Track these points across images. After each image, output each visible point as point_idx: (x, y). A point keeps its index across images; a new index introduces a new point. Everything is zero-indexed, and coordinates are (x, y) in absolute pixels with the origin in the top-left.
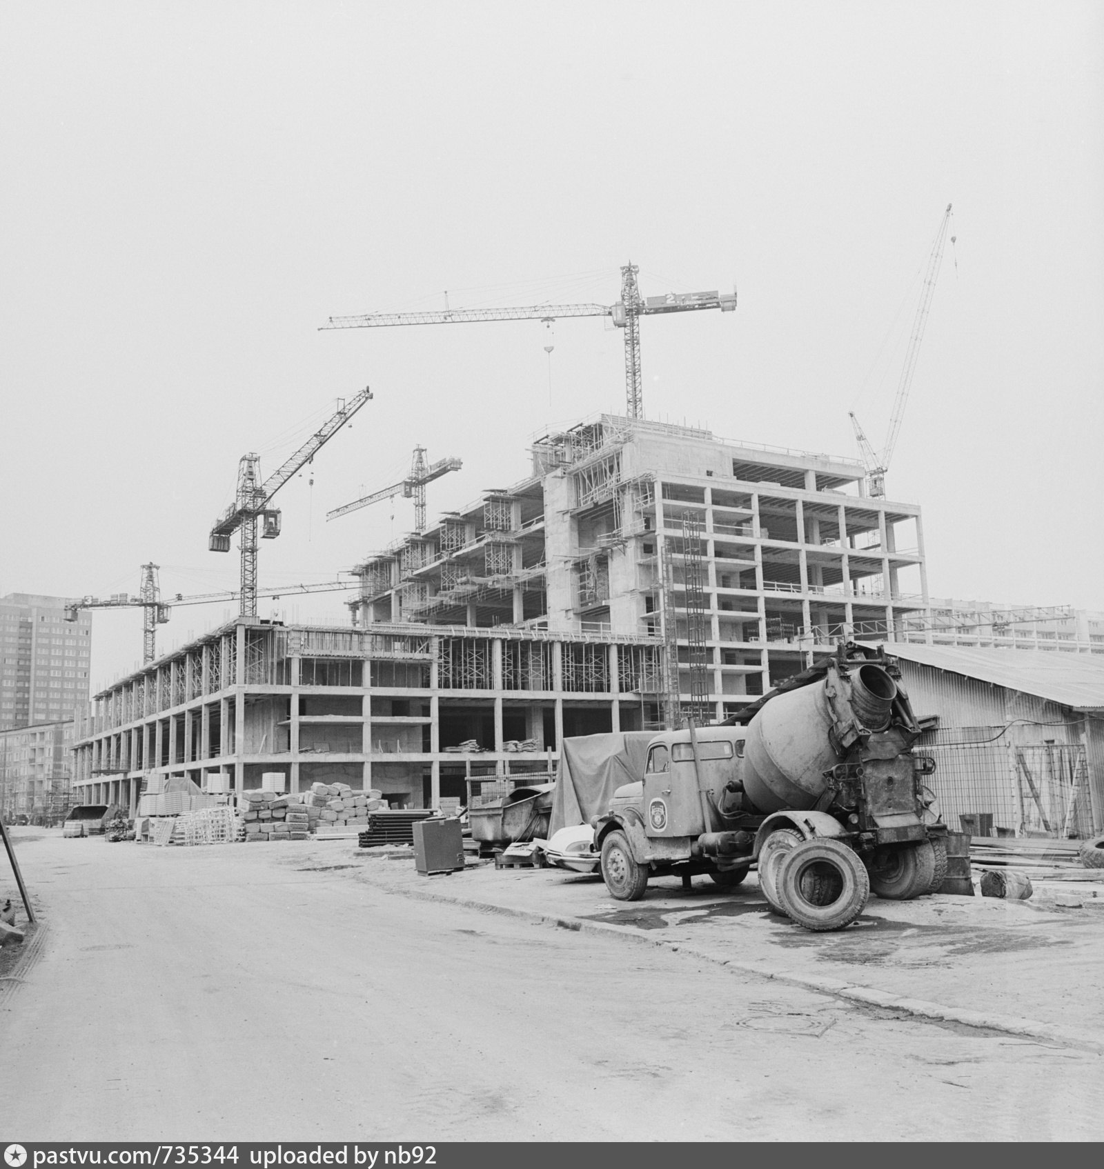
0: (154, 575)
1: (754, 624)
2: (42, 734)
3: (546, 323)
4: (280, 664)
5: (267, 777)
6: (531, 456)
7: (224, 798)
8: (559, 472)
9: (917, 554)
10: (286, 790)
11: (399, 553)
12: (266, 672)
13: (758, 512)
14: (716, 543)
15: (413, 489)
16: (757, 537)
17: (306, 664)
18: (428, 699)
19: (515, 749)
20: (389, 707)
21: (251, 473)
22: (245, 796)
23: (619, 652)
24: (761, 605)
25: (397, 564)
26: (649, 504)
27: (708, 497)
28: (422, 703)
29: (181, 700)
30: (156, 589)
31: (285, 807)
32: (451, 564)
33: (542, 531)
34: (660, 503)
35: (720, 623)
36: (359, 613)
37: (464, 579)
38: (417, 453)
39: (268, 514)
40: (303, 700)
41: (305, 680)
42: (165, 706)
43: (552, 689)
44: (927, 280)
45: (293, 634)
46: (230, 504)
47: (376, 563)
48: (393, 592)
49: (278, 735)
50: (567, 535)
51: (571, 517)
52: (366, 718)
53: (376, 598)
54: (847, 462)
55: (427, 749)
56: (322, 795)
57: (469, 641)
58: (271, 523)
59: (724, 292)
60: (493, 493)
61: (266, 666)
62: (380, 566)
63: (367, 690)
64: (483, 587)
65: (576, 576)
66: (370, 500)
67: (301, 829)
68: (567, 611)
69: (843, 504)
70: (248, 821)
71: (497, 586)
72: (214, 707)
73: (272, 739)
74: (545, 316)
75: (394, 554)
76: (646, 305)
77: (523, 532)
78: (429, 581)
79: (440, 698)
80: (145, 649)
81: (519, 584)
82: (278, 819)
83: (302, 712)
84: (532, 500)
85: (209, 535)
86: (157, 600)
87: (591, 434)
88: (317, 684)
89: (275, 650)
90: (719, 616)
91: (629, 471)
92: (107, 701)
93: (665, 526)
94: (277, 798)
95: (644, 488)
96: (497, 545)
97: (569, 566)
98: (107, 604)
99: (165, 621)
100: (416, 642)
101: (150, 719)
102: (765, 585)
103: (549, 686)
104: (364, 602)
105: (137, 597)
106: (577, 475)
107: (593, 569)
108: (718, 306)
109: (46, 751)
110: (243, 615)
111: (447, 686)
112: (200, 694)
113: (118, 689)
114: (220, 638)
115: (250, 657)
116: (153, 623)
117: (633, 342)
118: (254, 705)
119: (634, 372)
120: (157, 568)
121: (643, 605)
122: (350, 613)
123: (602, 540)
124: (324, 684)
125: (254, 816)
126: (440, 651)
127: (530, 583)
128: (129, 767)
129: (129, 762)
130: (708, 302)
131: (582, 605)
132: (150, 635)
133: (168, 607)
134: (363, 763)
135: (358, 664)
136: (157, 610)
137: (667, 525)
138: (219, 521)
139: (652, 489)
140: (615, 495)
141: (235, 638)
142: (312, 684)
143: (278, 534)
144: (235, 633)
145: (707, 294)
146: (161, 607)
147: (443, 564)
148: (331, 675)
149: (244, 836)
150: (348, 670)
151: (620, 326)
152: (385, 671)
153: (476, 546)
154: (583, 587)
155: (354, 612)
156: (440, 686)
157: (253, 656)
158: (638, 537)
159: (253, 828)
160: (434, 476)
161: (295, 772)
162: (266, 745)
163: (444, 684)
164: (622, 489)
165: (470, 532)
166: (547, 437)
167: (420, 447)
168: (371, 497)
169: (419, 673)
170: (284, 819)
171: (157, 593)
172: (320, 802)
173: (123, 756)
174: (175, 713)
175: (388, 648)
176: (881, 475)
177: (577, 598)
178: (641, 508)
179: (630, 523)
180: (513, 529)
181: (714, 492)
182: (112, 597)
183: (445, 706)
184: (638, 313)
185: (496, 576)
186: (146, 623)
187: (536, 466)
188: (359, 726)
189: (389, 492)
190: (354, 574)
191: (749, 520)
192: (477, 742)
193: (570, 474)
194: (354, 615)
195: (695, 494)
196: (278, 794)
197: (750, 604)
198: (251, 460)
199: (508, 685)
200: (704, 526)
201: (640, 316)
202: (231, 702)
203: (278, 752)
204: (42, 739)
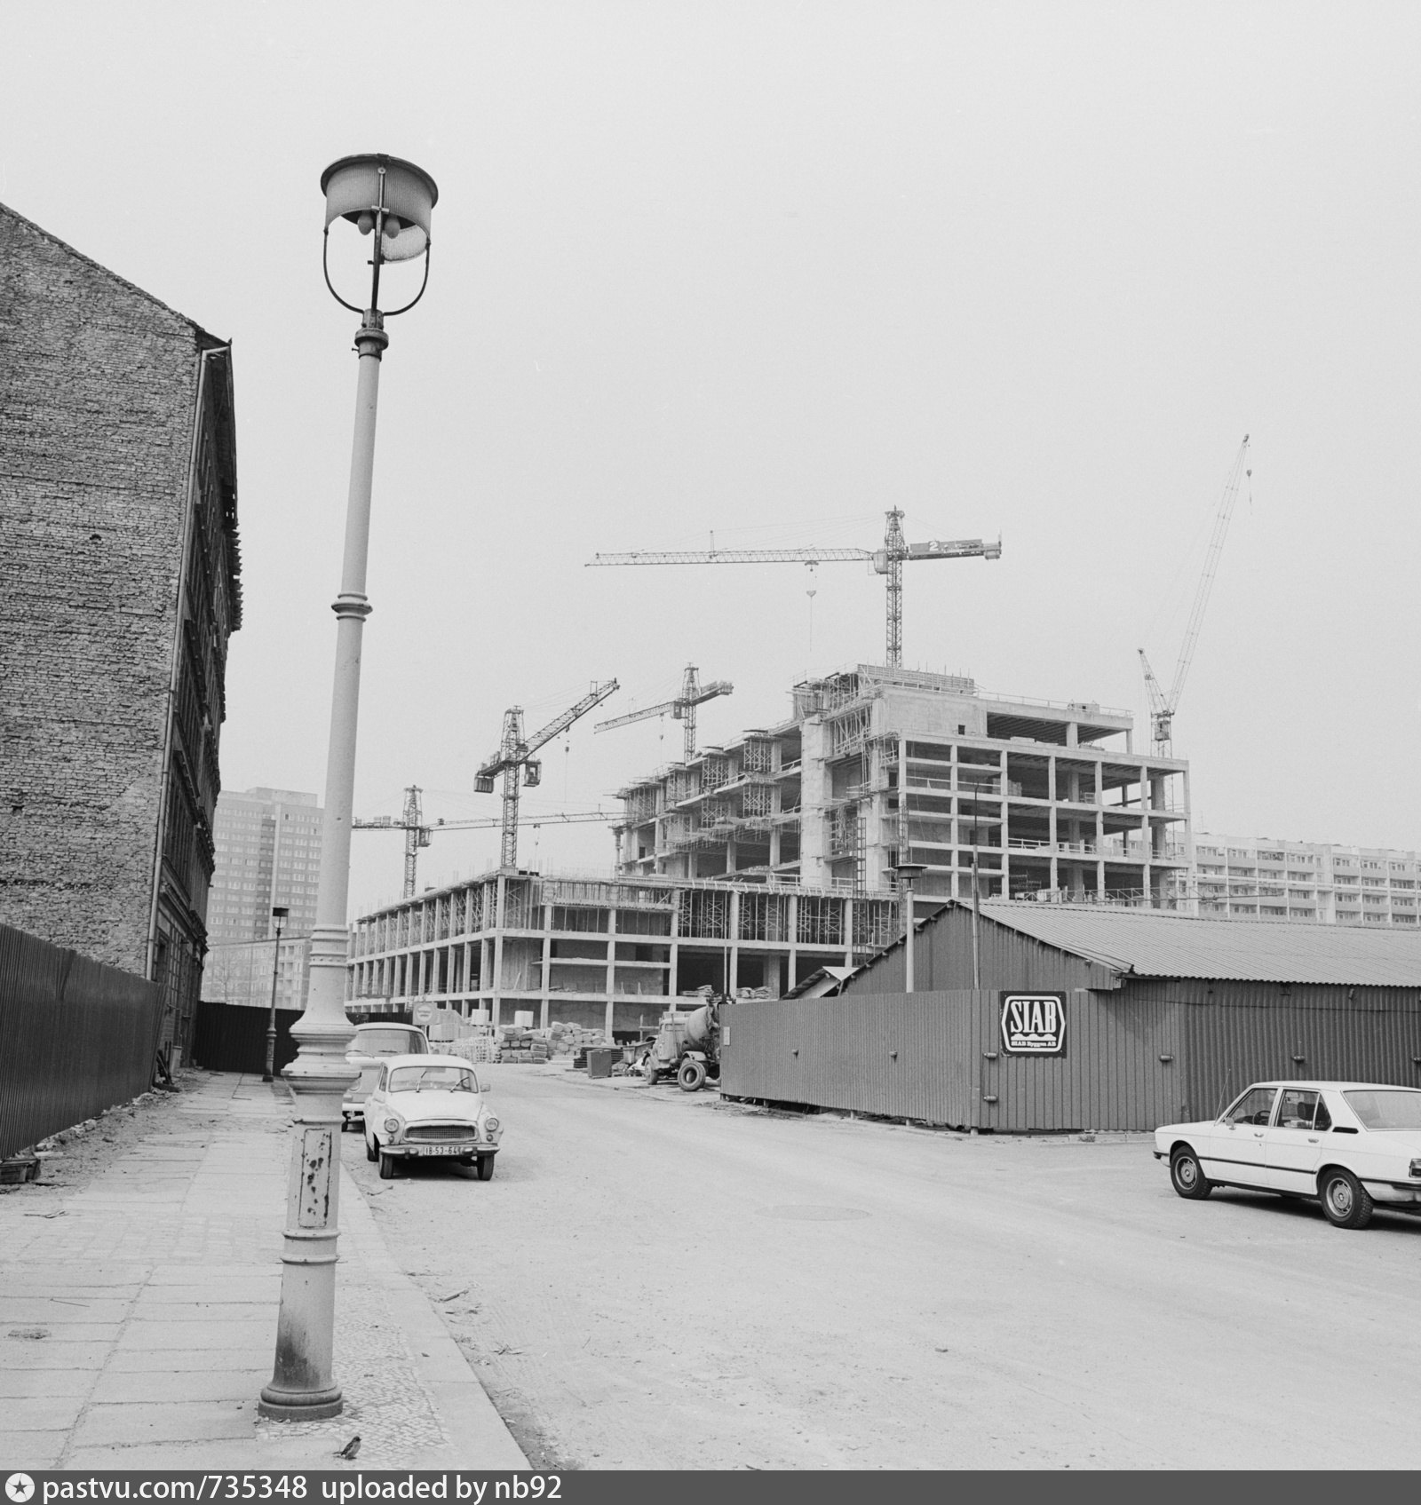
0: (417, 799)
1: (998, 880)
2: (292, 947)
3: (809, 566)
4: (535, 910)
5: (519, 1014)
6: (792, 698)
7: (485, 1029)
8: (816, 718)
9: (1182, 811)
10: (534, 1023)
11: (664, 780)
12: (522, 917)
13: (1006, 769)
14: (960, 800)
15: (683, 709)
16: (1006, 794)
17: (558, 911)
18: (669, 946)
19: (748, 995)
20: (633, 952)
21: (515, 725)
22: (501, 1031)
23: (854, 906)
24: (1005, 863)
25: (662, 791)
26: (894, 762)
27: (954, 754)
28: (665, 949)
29: (445, 934)
30: (418, 813)
31: (530, 1039)
32: (711, 799)
33: (799, 774)
34: (903, 761)
35: (960, 878)
36: (624, 837)
37: (722, 819)
38: (688, 672)
39: (529, 765)
40: (555, 944)
41: (557, 925)
42: (430, 939)
43: (787, 940)
44: (1222, 515)
45: (547, 885)
46: (494, 752)
47: (641, 788)
48: (657, 820)
49: (531, 972)
50: (821, 782)
51: (826, 764)
52: (611, 961)
53: (641, 824)
54: (1114, 713)
55: (666, 992)
56: (559, 1031)
57: (708, 893)
58: (532, 774)
59: (988, 540)
60: (753, 734)
61: (522, 911)
62: (645, 792)
63: (612, 937)
64: (741, 828)
65: (828, 824)
66: (639, 717)
67: (541, 1056)
68: (818, 858)
69: (1100, 759)
70: (503, 1048)
71: (754, 828)
72: (476, 946)
73: (525, 976)
74: (808, 559)
75: (660, 781)
76: (910, 552)
77: (782, 774)
78: (690, 814)
79: (679, 946)
80: (407, 873)
81: (777, 826)
82: (524, 1048)
83: (553, 955)
84: (790, 743)
85: (474, 776)
86: (419, 824)
87: (848, 682)
88: (568, 929)
89: (531, 898)
90: (959, 873)
91: (877, 729)
92: (369, 925)
93: (908, 785)
94: (525, 1032)
95: (890, 744)
96: (755, 785)
97: (822, 813)
98: (371, 827)
99: (426, 845)
100: (659, 893)
101: (415, 949)
102: (1010, 842)
103: (784, 937)
104: (628, 827)
105: (400, 820)
106: (833, 723)
107: (841, 821)
108: (982, 553)
109: (295, 966)
110: (504, 866)
111: (686, 934)
112: (462, 932)
113: (382, 916)
114: (483, 884)
115: (509, 903)
116: (415, 846)
117: (895, 589)
118: (511, 944)
119: (895, 618)
120: (420, 791)
121: (886, 859)
122: (614, 838)
123: (854, 792)
124: (574, 930)
125: (507, 1045)
126: (681, 901)
127: (785, 825)
128: (392, 992)
129: (392, 988)
130: (972, 550)
131: (833, 853)
132: (411, 859)
133: (430, 831)
134: (606, 1003)
135: (604, 913)
136: (419, 835)
137: (910, 783)
138: (484, 765)
139: (896, 747)
140: (863, 749)
141: (496, 886)
142: (562, 929)
143: (538, 783)
144: (496, 881)
145: (972, 542)
146: (422, 830)
147: (704, 799)
148: (580, 921)
149: (499, 1059)
150: (595, 918)
151: (881, 573)
152: (629, 920)
153: (736, 785)
154: (833, 835)
155: (618, 837)
156: (679, 935)
157: (512, 902)
158: (883, 792)
159: (506, 1053)
160: (703, 699)
161: (545, 1008)
162: (520, 982)
163: (684, 932)
164: (870, 744)
165: (734, 767)
166: (806, 682)
167: (692, 666)
168: (640, 713)
169: (660, 922)
170: (529, 1048)
171: (419, 817)
172: (556, 1037)
173: (386, 982)
174: (440, 946)
175: (634, 897)
176: (1168, 719)
177: (828, 845)
178: (885, 765)
179: (878, 780)
180: (773, 770)
181: (960, 749)
182: (375, 819)
183: (683, 951)
184: (901, 558)
185: (753, 818)
186: (407, 848)
187: (796, 708)
188: (605, 968)
189: (659, 710)
190: (619, 798)
191: (998, 776)
192: (713, 988)
193: (826, 721)
194: (618, 840)
195: (941, 751)
196: (527, 1029)
197: (994, 862)
198: (515, 713)
199: (745, 935)
200: (949, 784)
201: (903, 562)
202: (491, 942)
203: (531, 989)
204: (292, 953)
